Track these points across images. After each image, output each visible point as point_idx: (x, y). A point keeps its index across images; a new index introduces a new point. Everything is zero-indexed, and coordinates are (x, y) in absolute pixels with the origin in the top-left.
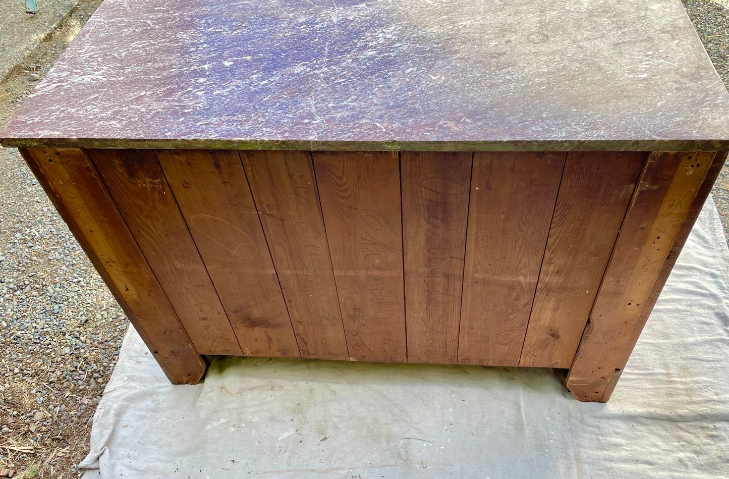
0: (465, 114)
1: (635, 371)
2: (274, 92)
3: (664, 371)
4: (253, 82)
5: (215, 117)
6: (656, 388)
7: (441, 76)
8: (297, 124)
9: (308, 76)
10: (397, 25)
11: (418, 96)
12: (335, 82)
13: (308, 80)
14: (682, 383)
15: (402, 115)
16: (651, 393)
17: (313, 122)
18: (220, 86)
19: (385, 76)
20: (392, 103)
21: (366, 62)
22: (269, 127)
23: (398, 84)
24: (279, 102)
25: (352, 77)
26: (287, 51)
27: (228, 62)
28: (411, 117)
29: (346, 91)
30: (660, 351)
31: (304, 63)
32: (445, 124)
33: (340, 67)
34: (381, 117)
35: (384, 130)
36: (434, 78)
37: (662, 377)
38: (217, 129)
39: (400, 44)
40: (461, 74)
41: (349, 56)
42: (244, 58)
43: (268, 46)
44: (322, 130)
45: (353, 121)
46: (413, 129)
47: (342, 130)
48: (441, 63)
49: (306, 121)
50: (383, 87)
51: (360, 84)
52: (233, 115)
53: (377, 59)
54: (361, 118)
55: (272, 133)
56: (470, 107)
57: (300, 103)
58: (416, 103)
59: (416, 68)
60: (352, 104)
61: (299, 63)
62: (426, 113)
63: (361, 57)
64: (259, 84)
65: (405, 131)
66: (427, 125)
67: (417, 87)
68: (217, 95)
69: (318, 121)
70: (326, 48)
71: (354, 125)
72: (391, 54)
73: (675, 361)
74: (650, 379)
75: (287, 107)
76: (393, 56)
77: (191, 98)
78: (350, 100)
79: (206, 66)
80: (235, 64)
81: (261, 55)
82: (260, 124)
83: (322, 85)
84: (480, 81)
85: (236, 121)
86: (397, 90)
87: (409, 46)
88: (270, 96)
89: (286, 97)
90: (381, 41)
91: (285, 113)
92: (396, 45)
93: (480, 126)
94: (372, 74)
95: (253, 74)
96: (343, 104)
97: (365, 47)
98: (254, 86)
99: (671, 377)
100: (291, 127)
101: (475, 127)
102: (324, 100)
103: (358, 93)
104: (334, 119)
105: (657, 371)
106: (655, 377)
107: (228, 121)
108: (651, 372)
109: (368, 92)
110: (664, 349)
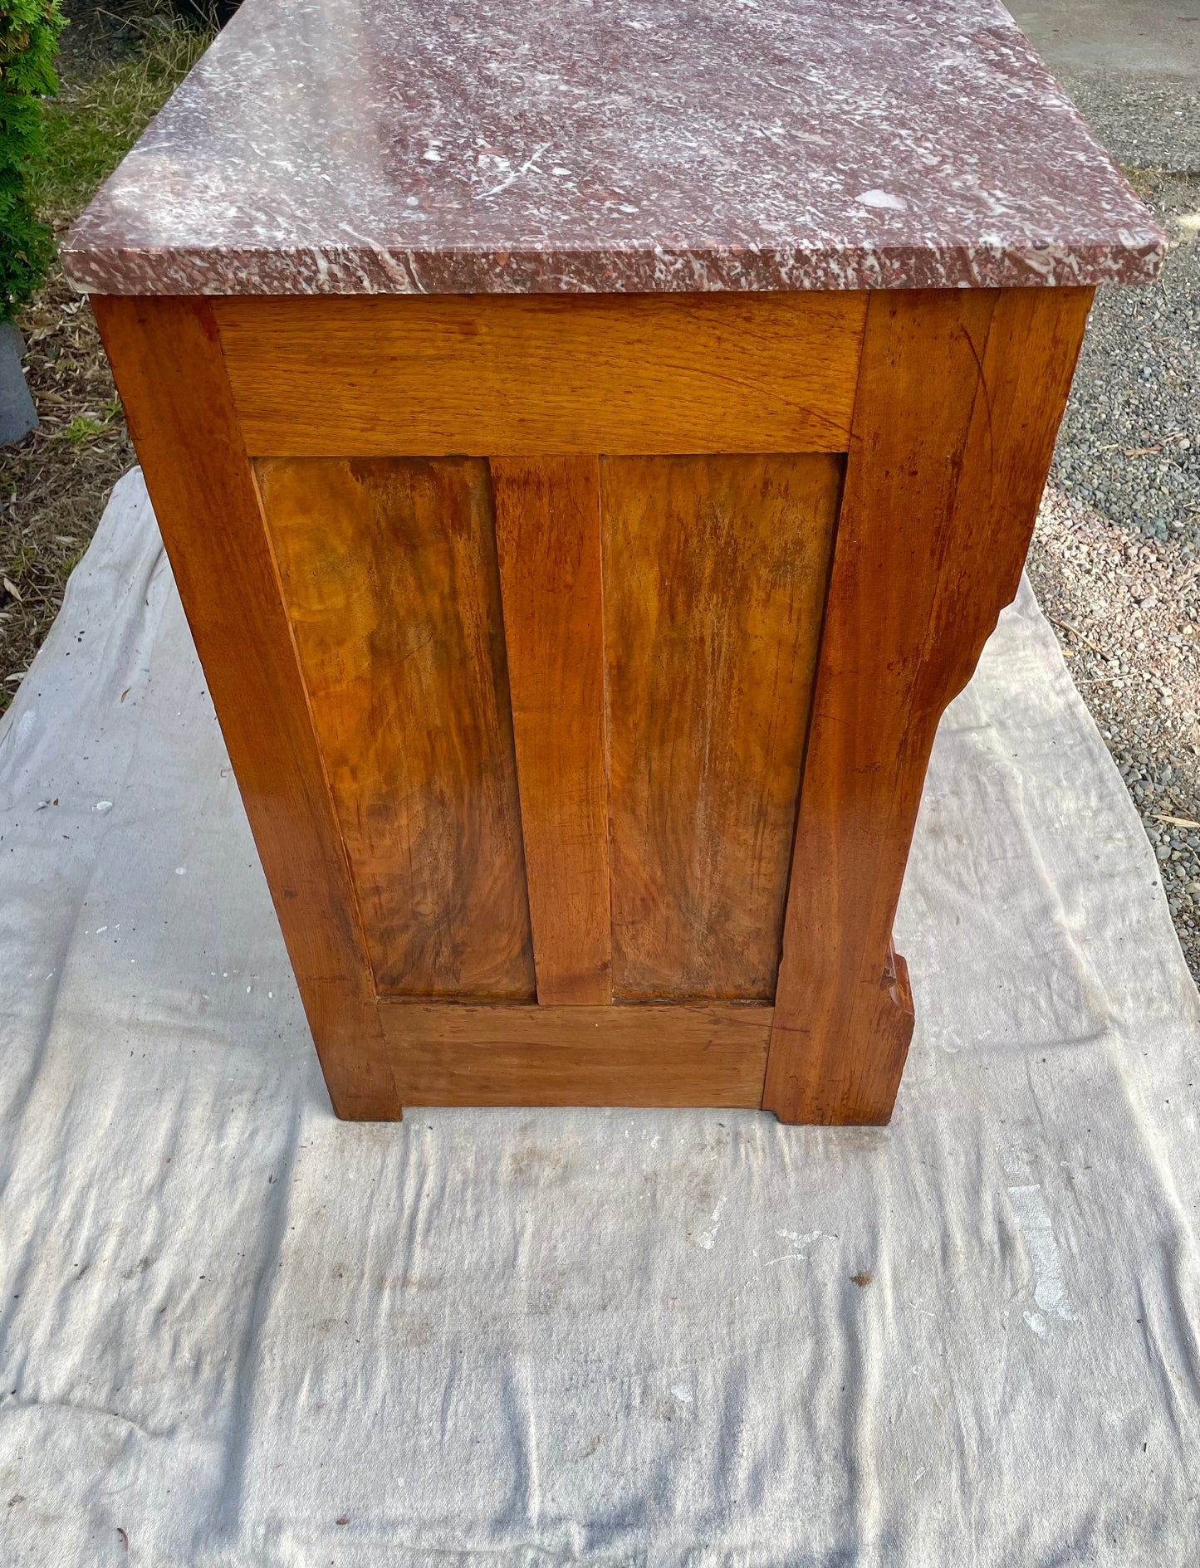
1: (425, 1203)
3: (416, 1273)
6: (364, 1245)
14: (372, 1314)
16: (352, 1227)
30: (486, 1277)
37: (398, 1262)
73: (447, 1311)
74: (395, 1233)
99: (393, 1288)
105: (418, 1253)
106: (400, 1245)
108: (419, 1239)
110: (492, 1287)
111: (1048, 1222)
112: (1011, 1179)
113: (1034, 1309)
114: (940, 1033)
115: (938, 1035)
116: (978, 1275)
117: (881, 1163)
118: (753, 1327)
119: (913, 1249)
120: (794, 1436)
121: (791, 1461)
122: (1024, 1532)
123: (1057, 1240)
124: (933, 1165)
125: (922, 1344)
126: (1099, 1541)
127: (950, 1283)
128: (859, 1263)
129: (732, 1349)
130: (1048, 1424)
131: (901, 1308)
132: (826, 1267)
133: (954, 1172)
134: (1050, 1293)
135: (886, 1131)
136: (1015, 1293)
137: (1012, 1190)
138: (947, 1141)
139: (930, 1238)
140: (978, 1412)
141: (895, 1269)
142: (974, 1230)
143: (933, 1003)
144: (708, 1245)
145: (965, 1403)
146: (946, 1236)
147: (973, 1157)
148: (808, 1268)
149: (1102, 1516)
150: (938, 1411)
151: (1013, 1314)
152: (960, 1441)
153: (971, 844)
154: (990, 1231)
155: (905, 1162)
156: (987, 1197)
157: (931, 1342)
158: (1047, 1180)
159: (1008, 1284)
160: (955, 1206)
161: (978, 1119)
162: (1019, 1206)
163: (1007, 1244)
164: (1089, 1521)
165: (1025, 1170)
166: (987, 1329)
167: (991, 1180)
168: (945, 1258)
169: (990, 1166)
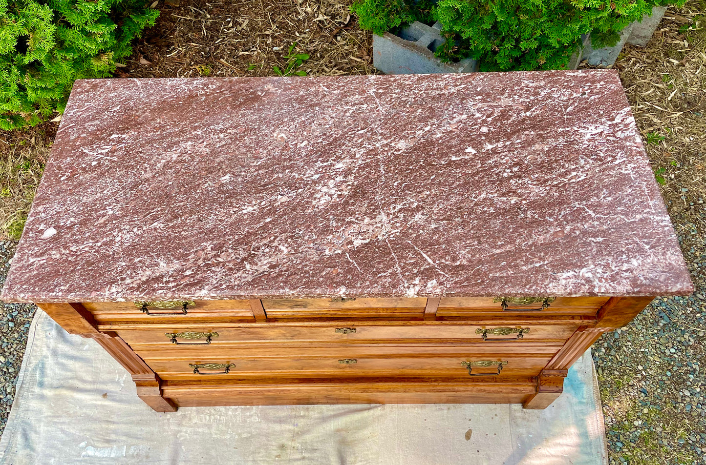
0: (261, 99)
2: (415, 118)
4: (437, 128)
5: (454, 92)
7: (277, 137)
8: (387, 88)
9: (391, 137)
10: (317, 208)
11: (296, 116)
12: (366, 130)
13: (391, 132)
15: (309, 97)
17: (375, 90)
18: (464, 123)
19: (325, 137)
20: (317, 108)
21: (342, 154)
22: (407, 85)
23: (313, 128)
24: (408, 108)
25: (353, 136)
26: (420, 168)
27: (471, 152)
28: (302, 96)
29: (355, 120)
31: (399, 153)
32: (276, 90)
33: (365, 147)
34: (325, 96)
35: (321, 85)
36: (283, 135)
38: (447, 82)
39: (313, 178)
40: (260, 139)
41: (360, 162)
42: (459, 159)
43: (442, 175)
44: (367, 83)
45: (345, 92)
46: (300, 86)
47: (352, 84)
48: (276, 153)
49: (381, 91)
50: (325, 125)
51: (345, 128)
52: (440, 95)
53: (333, 158)
54: (340, 94)
55: (404, 80)
56: (257, 105)
57: (390, 107)
58: (298, 108)
59: (298, 147)
60: (348, 107)
61: (404, 152)
62: (290, 99)
63: (348, 161)
64: (431, 126)
65: (306, 84)
66: (290, 89)
67: (298, 125)
68: (462, 114)
69: (371, 91)
70: (384, 173)
71: (344, 89)
72: (321, 164)
75: (399, 103)
76: (319, 162)
77: (483, 110)
78: (351, 111)
79: (490, 147)
80: (464, 150)
81: (443, 163)
82: (416, 87)
83: (376, 126)
84: (245, 131)
85: (435, 89)
86: (314, 121)
87: (304, 175)
88: (418, 114)
89: (404, 114)
90: (331, 183)
91: (399, 98)
92: (317, 176)
93: (252, 88)
94: (336, 140)
95: (441, 138)
96: (356, 107)
97: (347, 173)
98: (435, 125)
100: (391, 85)
101: (256, 88)
102: (371, 110)
103: (345, 119)
104: (360, 94)
107: (442, 89)
109: (337, 120)
111: (112, 456)
112: (129, 446)
113: (87, 445)
114: (186, 433)
115: (186, 432)
116: (101, 430)
117: (143, 407)
119: (112, 412)
120: (69, 374)
121: (64, 373)
122: (36, 432)
123: (106, 457)
124: (139, 423)
125: (84, 411)
126: (28, 451)
127: (100, 421)
128: (111, 396)
129: (95, 360)
130: (56, 442)
131: (95, 406)
132: (112, 386)
133: (136, 429)
134: (91, 452)
135: (154, 411)
136: (93, 440)
137: (125, 447)
138: (146, 429)
139: (115, 419)
140: (64, 423)
141: (107, 406)
142: (115, 432)
143: (199, 432)
145: (67, 420)
146: (114, 423)
147: (139, 437)
148: (112, 381)
149: (34, 454)
150: (66, 412)
151: (87, 438)
152: (58, 417)
153: (275, 461)
154: (113, 437)
155: (141, 415)
156: (123, 438)
157: (85, 413)
158: (126, 459)
159: (96, 439)
160: (123, 428)
161: (152, 441)
162: (119, 448)
163: (108, 441)
164: (33, 449)
165: (131, 452)
166: (85, 430)
167: (130, 440)
168: (108, 421)
169: (134, 441)
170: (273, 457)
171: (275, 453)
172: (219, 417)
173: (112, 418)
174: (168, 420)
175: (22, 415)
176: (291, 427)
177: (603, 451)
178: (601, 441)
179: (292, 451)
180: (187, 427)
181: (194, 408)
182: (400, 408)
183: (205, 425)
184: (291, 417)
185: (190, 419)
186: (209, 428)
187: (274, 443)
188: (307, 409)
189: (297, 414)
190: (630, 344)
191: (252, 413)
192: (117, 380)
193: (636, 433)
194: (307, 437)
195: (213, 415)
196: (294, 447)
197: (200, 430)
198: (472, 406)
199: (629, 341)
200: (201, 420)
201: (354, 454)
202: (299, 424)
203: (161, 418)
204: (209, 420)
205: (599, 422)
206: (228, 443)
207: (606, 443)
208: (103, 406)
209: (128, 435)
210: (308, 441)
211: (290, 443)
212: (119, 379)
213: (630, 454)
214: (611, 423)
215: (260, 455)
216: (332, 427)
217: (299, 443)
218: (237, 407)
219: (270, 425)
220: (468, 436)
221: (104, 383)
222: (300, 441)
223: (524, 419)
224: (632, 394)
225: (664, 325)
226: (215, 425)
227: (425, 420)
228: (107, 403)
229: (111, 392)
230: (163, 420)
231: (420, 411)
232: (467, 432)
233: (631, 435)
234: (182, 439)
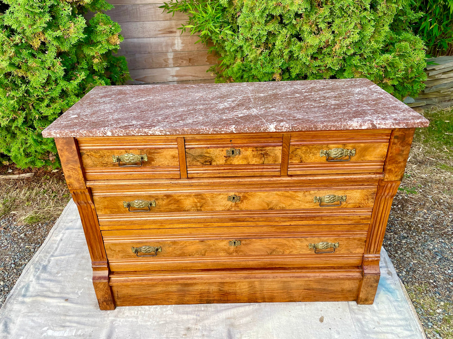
10: (218, 109)
111: (65, 335)
112: (78, 330)
113: (48, 329)
115: (120, 321)
116: (59, 320)
117: (92, 307)
118: (66, 284)
119: (69, 310)
120: (45, 289)
121: (41, 288)
122: (14, 323)
123: (60, 336)
124: (87, 316)
125: (51, 309)
126: (5, 334)
127: (60, 315)
128: (71, 301)
129: (64, 282)
130: (26, 327)
131: (59, 306)
132: (72, 295)
133: (84, 320)
134: (50, 333)
135: (99, 309)
136: (53, 326)
137: (75, 330)
138: (91, 319)
139: (71, 313)
141: (67, 306)
142: (70, 321)
143: (129, 321)
144: (85, 279)
145: (37, 314)
146: (70, 316)
147: (86, 324)
148: (73, 293)
150: (38, 310)
151: (49, 325)
152: (31, 312)
154: (68, 324)
155: (90, 311)
156: (75, 325)
158: (74, 337)
159: (55, 325)
160: (76, 319)
161: (95, 326)
162: (70, 331)
163: (64, 327)
164: (9, 333)
165: (79, 333)
166: (49, 320)
167: (79, 326)
168: (66, 315)
169: (82, 327)
170: (181, 335)
171: (183, 333)
172: (144, 312)
173: (69, 313)
174: (108, 314)
175: (7, 313)
176: (195, 317)
177: (420, 328)
178: (417, 322)
179: (195, 331)
180: (121, 318)
181: (127, 307)
182: (271, 305)
183: (134, 316)
184: (195, 311)
185: (124, 314)
186: (136, 318)
187: (182, 327)
188: (206, 306)
189: (199, 309)
190: (421, 269)
191: (167, 309)
192: (76, 292)
193: (440, 317)
194: (206, 322)
195: (140, 311)
196: (196, 329)
197: (130, 319)
198: (321, 303)
199: (420, 268)
200: (131, 314)
201: (240, 333)
202: (200, 315)
203: (103, 314)
204: (137, 314)
205: (412, 311)
206: (149, 327)
207: (420, 323)
208: (64, 306)
209: (78, 323)
210: (207, 325)
211: (194, 326)
212: (78, 291)
213: (439, 329)
214: (421, 312)
215: (172, 334)
216: (224, 317)
217: (200, 326)
218: (157, 306)
219: (180, 316)
220: (321, 320)
221: (68, 293)
222: (201, 324)
223: (360, 310)
224: (430, 295)
225: (440, 259)
226: (140, 317)
227: (290, 311)
228: (67, 304)
229: (71, 298)
230: (105, 314)
231: (285, 306)
232: (321, 318)
233: (437, 318)
234: (116, 325)
